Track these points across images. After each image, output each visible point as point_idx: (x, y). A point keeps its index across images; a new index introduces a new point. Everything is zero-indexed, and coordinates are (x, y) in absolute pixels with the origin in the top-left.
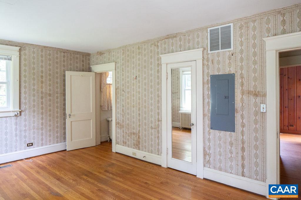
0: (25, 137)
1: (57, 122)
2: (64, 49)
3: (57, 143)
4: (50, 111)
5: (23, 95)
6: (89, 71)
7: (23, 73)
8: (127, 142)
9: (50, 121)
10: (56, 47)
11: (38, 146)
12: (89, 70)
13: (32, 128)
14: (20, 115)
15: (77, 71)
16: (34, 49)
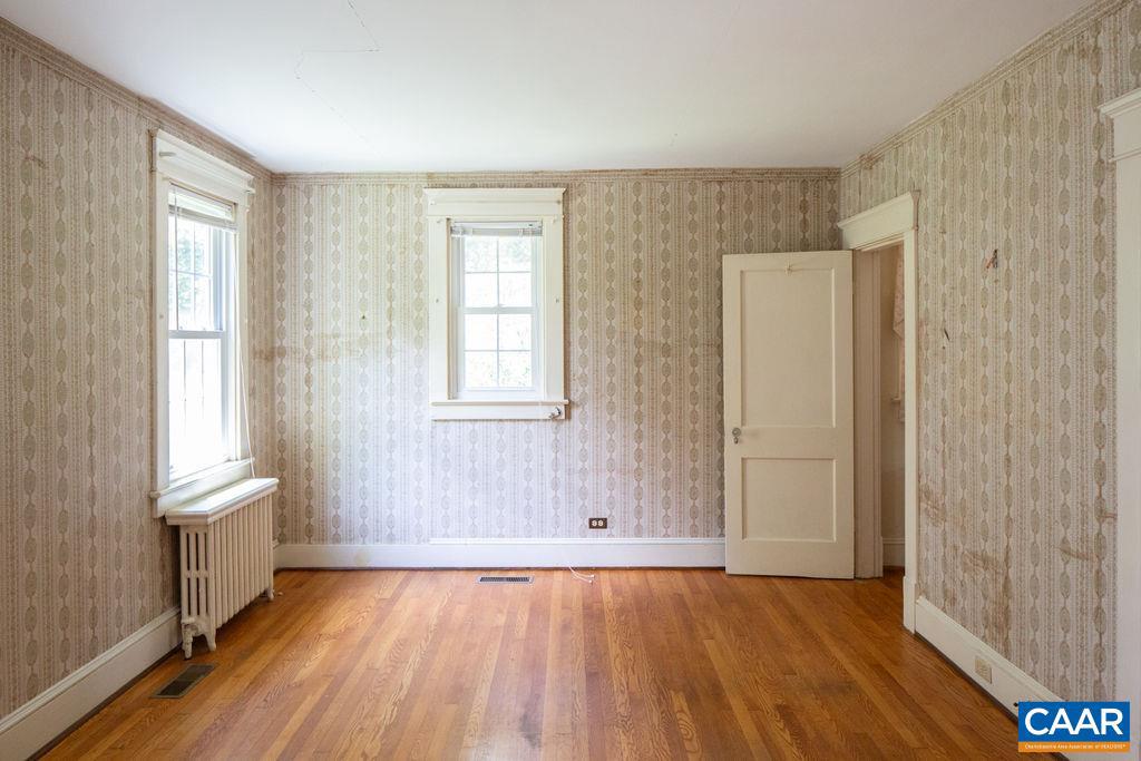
0: (583, 493)
1: (694, 452)
2: (720, 169)
3: (694, 533)
4: (667, 408)
5: (576, 350)
6: (833, 248)
7: (576, 276)
8: (959, 598)
9: (666, 448)
10: (687, 167)
11: (624, 533)
12: (835, 241)
13: (604, 465)
14: (568, 417)
15: (776, 250)
16: (609, 185)
